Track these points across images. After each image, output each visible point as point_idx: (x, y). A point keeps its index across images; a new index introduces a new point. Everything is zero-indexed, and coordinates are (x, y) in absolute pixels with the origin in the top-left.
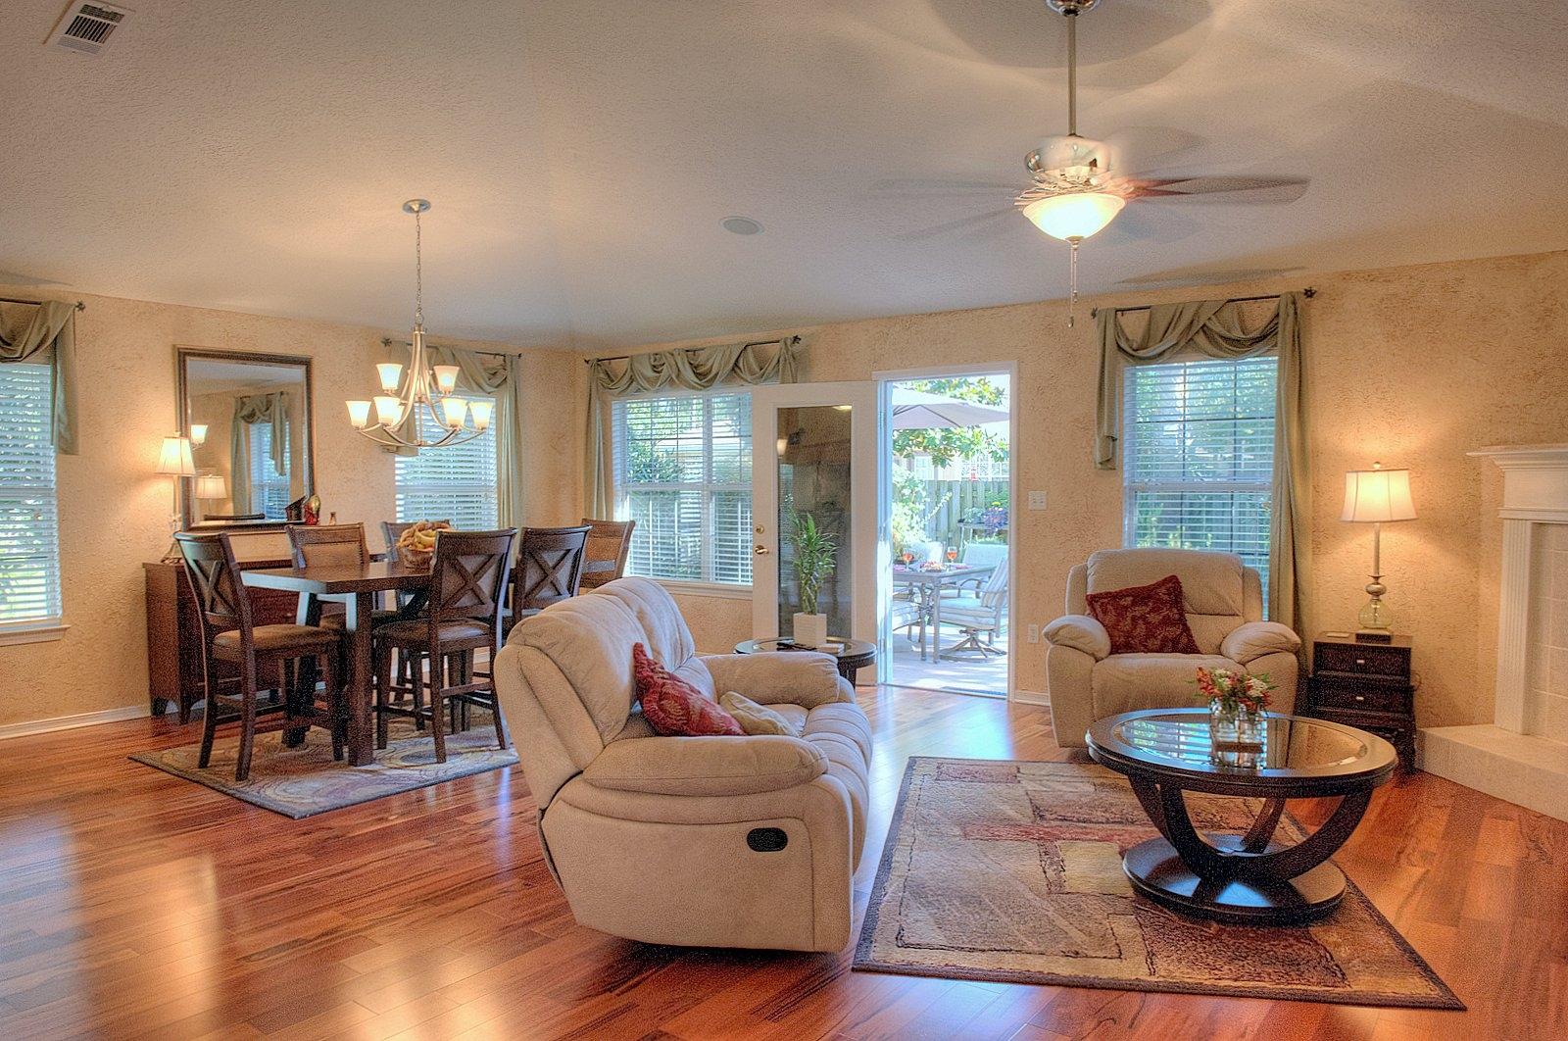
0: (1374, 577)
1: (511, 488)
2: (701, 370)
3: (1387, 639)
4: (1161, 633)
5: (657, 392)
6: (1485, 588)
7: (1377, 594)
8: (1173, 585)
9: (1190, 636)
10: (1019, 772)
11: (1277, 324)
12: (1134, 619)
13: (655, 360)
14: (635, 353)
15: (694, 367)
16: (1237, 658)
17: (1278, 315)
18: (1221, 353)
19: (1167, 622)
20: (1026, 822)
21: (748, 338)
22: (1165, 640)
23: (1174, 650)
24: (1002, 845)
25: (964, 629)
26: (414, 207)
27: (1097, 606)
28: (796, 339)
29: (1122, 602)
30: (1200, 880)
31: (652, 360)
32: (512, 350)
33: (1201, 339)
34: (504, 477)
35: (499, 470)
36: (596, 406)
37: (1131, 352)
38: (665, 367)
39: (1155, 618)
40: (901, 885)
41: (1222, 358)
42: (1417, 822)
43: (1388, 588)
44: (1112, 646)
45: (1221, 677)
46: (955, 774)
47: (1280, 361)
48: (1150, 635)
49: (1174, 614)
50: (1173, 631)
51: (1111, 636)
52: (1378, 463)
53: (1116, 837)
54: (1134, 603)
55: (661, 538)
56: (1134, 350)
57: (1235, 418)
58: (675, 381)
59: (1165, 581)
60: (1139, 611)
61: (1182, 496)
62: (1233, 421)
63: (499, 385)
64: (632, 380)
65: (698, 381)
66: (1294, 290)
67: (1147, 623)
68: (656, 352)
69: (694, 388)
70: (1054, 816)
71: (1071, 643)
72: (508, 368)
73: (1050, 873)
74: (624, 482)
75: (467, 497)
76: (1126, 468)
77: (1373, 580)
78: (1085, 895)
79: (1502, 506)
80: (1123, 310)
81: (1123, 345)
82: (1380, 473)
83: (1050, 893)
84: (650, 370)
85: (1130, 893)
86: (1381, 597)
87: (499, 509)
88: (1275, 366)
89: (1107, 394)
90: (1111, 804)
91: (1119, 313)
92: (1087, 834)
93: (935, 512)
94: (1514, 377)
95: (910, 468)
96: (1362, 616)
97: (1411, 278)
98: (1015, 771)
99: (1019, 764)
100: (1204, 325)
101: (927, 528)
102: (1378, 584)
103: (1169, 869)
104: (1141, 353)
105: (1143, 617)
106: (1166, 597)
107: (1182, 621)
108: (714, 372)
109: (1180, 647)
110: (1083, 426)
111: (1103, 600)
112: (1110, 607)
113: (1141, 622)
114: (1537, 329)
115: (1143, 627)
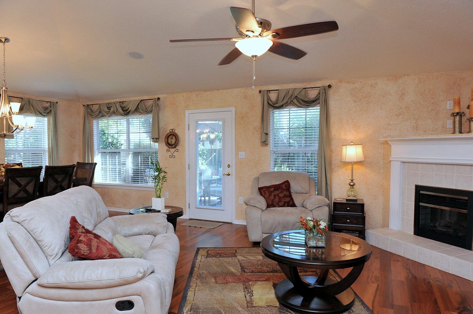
0: (351, 180)
1: (53, 151)
2: (125, 109)
3: (356, 200)
4: (283, 200)
5: (109, 116)
7: (352, 186)
8: (287, 184)
9: (293, 201)
10: (236, 252)
11: (319, 96)
12: (275, 196)
13: (108, 105)
14: (101, 103)
15: (122, 108)
17: (320, 93)
18: (302, 106)
19: (285, 196)
20: (239, 274)
21: (142, 98)
22: (285, 203)
23: (288, 206)
24: (229, 286)
25: (219, 198)
26: (2, 40)
27: (262, 191)
28: (159, 99)
29: (271, 190)
30: (303, 298)
31: (107, 105)
32: (54, 100)
33: (295, 101)
34: (51, 146)
35: (49, 144)
36: (87, 121)
37: (272, 104)
38: (112, 108)
39: (281, 195)
40: (190, 308)
41: (302, 107)
42: (371, 265)
43: (356, 184)
44: (267, 205)
45: (310, 221)
46: (213, 255)
47: (320, 109)
48: (280, 201)
49: (287, 194)
50: (288, 199)
51: (267, 201)
52: (352, 142)
53: (271, 279)
54: (275, 190)
55: (112, 168)
56: (273, 104)
57: (306, 128)
58: (115, 113)
59: (285, 182)
60: (276, 192)
61: (289, 153)
62: (305, 128)
63: (48, 113)
64: (100, 112)
65: (124, 113)
66: (325, 85)
67: (279, 197)
68: (109, 102)
69: (123, 115)
70: (249, 271)
71: (253, 205)
72: (52, 106)
73: (248, 297)
74: (98, 149)
75: (37, 154)
76: (271, 144)
77: (351, 181)
78: (261, 307)
79: (391, 156)
80: (269, 91)
81: (270, 103)
82: (353, 146)
83: (248, 307)
84: (107, 109)
85: (278, 304)
86: (354, 187)
87: (49, 158)
88: (319, 110)
89: (265, 120)
90: (269, 264)
91: (268, 92)
92: (261, 278)
93: (210, 159)
94: (393, 115)
95: (203, 145)
96: (348, 193)
97: (361, 82)
98: (234, 252)
99: (236, 249)
100: (296, 96)
101: (208, 164)
102: (353, 182)
103: (291, 293)
104: (276, 105)
105: (278, 195)
106: (285, 188)
107: (290, 196)
108: (129, 110)
109: (290, 204)
110: (257, 130)
111: (264, 189)
112: (266, 192)
113: (277, 197)
114: (400, 100)
115: (278, 198)
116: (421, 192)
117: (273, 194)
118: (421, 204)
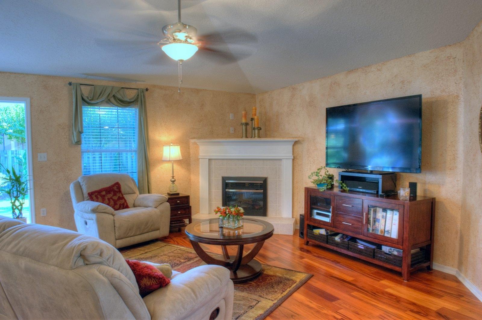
0: (173, 177)
3: (178, 194)
4: (119, 203)
6: (193, 177)
7: (173, 182)
8: (117, 185)
9: (126, 202)
11: (138, 98)
16: (154, 206)
17: (138, 95)
19: (119, 198)
22: (120, 205)
27: (94, 196)
29: (102, 193)
33: (112, 100)
39: (116, 198)
43: (176, 179)
48: (115, 204)
49: (120, 195)
50: (122, 201)
52: (171, 143)
54: (107, 194)
56: (88, 100)
59: (114, 184)
60: (109, 196)
66: (142, 88)
67: (113, 200)
71: (104, 211)
79: (199, 155)
81: (84, 98)
86: (175, 182)
91: (80, 86)
96: (170, 188)
100: (114, 95)
102: (174, 179)
104: (91, 102)
105: (111, 198)
106: (116, 190)
107: (123, 198)
109: (125, 206)
110: (62, 127)
111: (95, 194)
112: (99, 196)
113: (111, 200)
114: (201, 109)
115: (113, 202)
116: (227, 181)
117: (106, 198)
118: (227, 190)
